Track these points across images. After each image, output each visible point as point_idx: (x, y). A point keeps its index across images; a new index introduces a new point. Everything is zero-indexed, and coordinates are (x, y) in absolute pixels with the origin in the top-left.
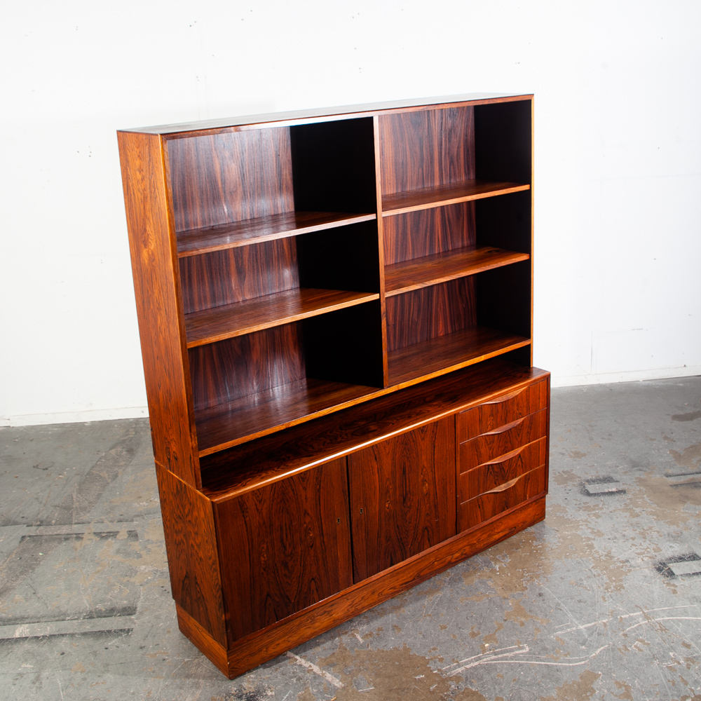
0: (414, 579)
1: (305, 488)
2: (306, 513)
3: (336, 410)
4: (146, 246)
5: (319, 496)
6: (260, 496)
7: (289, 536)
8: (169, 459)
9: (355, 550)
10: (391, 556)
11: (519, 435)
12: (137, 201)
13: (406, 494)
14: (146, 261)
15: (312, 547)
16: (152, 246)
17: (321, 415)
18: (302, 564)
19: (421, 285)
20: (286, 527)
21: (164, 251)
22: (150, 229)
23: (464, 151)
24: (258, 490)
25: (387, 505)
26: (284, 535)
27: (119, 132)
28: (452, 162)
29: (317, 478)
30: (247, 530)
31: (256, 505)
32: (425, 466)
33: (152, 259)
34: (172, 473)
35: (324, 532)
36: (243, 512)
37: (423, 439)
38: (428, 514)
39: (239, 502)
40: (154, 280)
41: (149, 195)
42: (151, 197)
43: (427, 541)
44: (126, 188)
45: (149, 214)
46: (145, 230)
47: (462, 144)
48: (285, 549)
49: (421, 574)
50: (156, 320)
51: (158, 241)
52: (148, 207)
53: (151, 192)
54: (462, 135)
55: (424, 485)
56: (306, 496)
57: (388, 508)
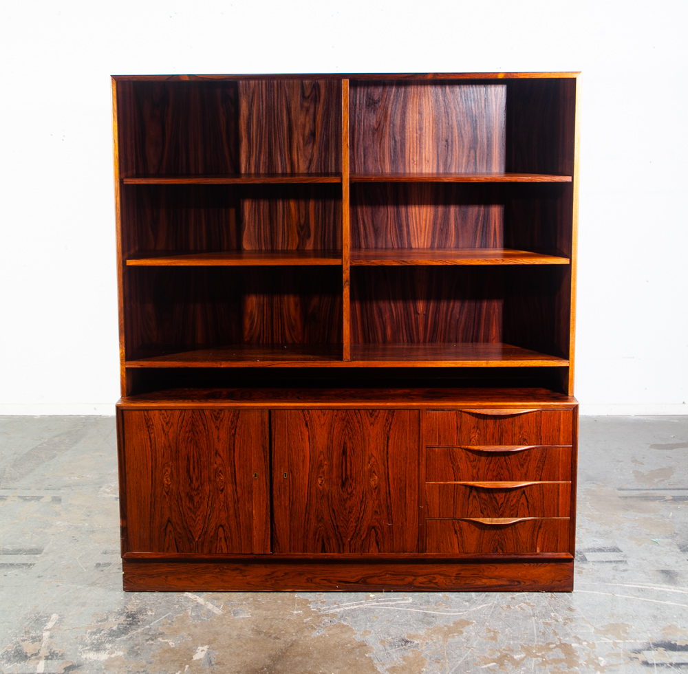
0: (357, 582)
1: (218, 428)
2: (217, 453)
5: (234, 442)
6: (168, 419)
7: (196, 470)
9: (275, 515)
10: (323, 540)
11: (522, 465)
13: (346, 478)
15: (222, 490)
18: (210, 505)
20: (193, 458)
24: (165, 411)
25: (320, 482)
26: (191, 466)
29: (232, 422)
30: (151, 447)
31: (162, 425)
32: (374, 455)
35: (238, 481)
36: (148, 427)
37: (372, 424)
38: (376, 512)
39: (145, 415)
43: (374, 543)
48: (192, 481)
49: (368, 580)
55: (371, 476)
56: (218, 436)
57: (321, 485)
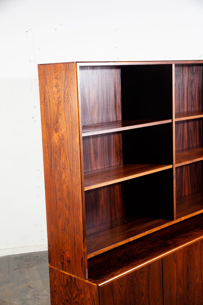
1: (142, 278)
2: (143, 294)
3: (153, 232)
4: (57, 131)
5: (149, 283)
6: (121, 283)
8: (63, 263)
12: (52, 105)
13: (189, 284)
14: (56, 141)
16: (63, 131)
17: (146, 234)
19: (191, 161)
20: (133, 303)
21: (72, 133)
22: (62, 121)
23: (198, 93)
24: (120, 279)
25: (180, 290)
27: (39, 66)
28: (192, 99)
29: (148, 272)
31: (119, 288)
32: (197, 266)
33: (61, 139)
34: (64, 272)
36: (112, 293)
37: (196, 250)
38: (199, 297)
39: (111, 286)
40: (62, 151)
41: (63, 100)
42: (64, 101)
44: (43, 99)
45: (61, 112)
46: (57, 122)
47: (197, 89)
50: (61, 176)
51: (68, 127)
52: (61, 107)
53: (65, 98)
54: (197, 84)
55: (196, 278)
56: (143, 283)
57: (180, 292)
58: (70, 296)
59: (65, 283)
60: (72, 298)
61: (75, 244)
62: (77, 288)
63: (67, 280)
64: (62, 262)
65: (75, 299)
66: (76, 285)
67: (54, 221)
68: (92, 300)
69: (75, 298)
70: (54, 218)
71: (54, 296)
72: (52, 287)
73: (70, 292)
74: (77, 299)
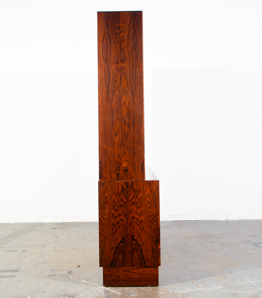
12: (113, 43)
22: (124, 55)
40: (123, 79)
41: (126, 39)
42: (128, 39)
44: (101, 38)
50: (120, 99)
52: (124, 44)
58: (125, 200)
59: (120, 191)
60: (127, 201)
61: (134, 153)
62: (135, 190)
63: (123, 187)
64: (118, 173)
65: (132, 201)
66: (134, 188)
67: (109, 139)
68: (152, 195)
69: (132, 199)
70: (109, 137)
71: (105, 207)
72: (101, 200)
73: (126, 197)
74: (134, 200)
